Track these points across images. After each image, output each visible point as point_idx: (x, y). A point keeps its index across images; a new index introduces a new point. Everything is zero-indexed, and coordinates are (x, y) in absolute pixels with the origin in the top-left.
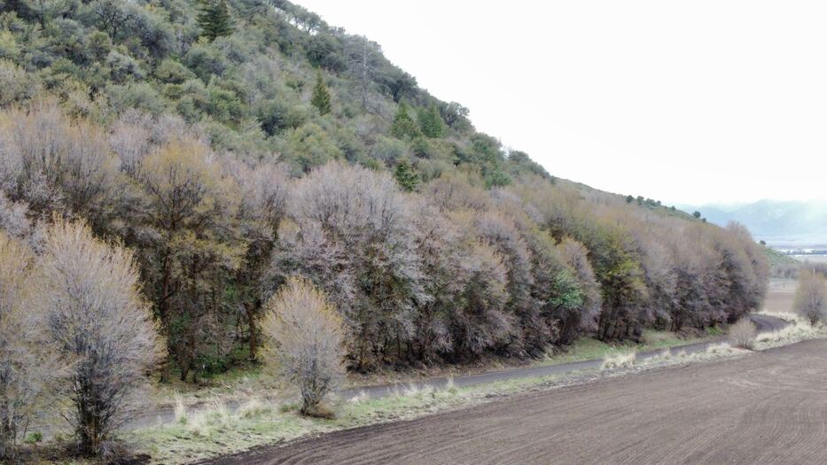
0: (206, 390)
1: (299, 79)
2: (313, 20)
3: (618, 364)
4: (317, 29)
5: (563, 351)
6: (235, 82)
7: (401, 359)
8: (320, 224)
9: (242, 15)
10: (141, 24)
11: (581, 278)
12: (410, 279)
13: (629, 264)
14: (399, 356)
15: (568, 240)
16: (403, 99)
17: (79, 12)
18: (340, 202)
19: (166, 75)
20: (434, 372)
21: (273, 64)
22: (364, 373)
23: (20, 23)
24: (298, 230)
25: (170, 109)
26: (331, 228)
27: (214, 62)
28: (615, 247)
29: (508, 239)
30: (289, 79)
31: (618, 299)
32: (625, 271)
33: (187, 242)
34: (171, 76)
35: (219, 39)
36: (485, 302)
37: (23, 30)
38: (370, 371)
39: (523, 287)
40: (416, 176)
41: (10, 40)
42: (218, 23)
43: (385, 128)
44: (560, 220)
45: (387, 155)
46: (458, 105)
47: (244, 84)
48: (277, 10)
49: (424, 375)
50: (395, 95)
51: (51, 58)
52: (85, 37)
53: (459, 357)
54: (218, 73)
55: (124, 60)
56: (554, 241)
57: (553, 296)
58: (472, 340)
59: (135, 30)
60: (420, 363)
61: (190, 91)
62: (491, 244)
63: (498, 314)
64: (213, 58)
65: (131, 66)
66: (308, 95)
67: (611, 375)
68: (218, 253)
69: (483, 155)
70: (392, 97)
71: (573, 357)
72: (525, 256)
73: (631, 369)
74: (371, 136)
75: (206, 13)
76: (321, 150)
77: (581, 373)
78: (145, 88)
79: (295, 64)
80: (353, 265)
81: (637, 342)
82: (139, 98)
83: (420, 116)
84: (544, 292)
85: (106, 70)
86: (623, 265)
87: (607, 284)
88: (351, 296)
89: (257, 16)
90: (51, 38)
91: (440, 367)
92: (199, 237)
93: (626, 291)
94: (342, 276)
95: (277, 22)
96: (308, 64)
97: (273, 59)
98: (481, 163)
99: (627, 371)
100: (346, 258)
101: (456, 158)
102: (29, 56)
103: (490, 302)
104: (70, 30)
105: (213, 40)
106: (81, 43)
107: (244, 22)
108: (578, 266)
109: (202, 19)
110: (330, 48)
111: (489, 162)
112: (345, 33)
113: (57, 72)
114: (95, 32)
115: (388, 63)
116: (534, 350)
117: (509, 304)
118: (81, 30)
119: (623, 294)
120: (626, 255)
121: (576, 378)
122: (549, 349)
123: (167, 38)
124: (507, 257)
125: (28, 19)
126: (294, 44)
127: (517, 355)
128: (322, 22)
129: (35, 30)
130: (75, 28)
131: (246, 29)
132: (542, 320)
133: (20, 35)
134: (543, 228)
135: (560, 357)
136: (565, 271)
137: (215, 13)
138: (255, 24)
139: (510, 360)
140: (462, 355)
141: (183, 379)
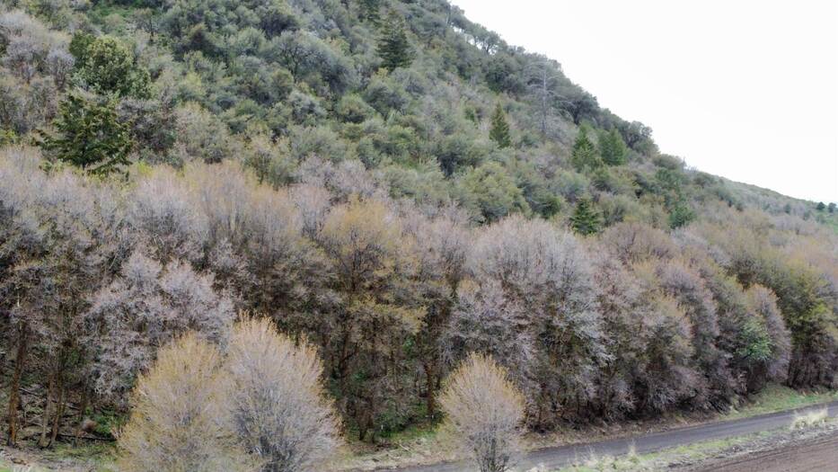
0: (384, 452)
1: (478, 106)
2: (492, 39)
3: (809, 423)
4: (496, 49)
5: (750, 401)
6: (413, 117)
7: (581, 416)
8: (499, 283)
9: (421, 38)
10: (322, 59)
11: (769, 326)
12: (591, 338)
13: (822, 308)
14: (578, 413)
15: (757, 286)
16: (584, 123)
17: (262, 49)
18: (520, 259)
19: (346, 112)
20: (615, 430)
21: (452, 91)
22: (543, 432)
23: (206, 63)
24: (477, 289)
25: (349, 153)
26: (511, 285)
27: (393, 95)
28: (806, 291)
29: (692, 289)
30: (467, 106)
31: (808, 345)
32: (817, 316)
33: (368, 307)
34: (351, 112)
35: (398, 70)
36: (669, 358)
37: (208, 69)
38: (548, 428)
39: (709, 340)
40: (597, 215)
41: (197, 80)
42: (397, 53)
43: (564, 159)
44: (748, 263)
45: (567, 190)
46: (640, 124)
47: (422, 119)
48: (456, 30)
49: (604, 433)
50: (575, 117)
51: (235, 98)
52: (269, 74)
53: (641, 412)
54: (397, 106)
55: (305, 99)
56: (741, 286)
57: (739, 346)
58: (654, 397)
59: (316, 66)
60: (600, 420)
61: (370, 131)
62: (676, 295)
63: (681, 369)
64: (392, 91)
65: (312, 105)
66: (486, 125)
67: (802, 437)
68: (397, 317)
69: (667, 183)
70: (572, 119)
71: (760, 408)
72: (711, 307)
73: (822, 429)
74: (551, 169)
75: (386, 43)
76: (500, 191)
77: (770, 434)
78: (325, 131)
79: (474, 89)
80: (533, 324)
81: (829, 388)
82: (321, 142)
83: (602, 139)
84: (730, 342)
85: (288, 111)
86: (816, 310)
87: (796, 330)
88: (530, 357)
89: (436, 39)
90: (235, 77)
91: (621, 424)
92: (379, 301)
93: (817, 338)
94: (521, 337)
95: (456, 44)
96: (487, 88)
97: (452, 86)
98: (665, 193)
99: (819, 431)
100: (526, 317)
101: (638, 187)
102: (214, 97)
103: (673, 358)
104: (254, 69)
105: (392, 70)
106: (264, 81)
107: (423, 46)
108: (766, 314)
109: (382, 50)
110: (509, 70)
111: (673, 191)
112: (525, 52)
113: (240, 113)
114: (278, 70)
115: (568, 83)
116: (719, 402)
117: (694, 357)
118: (263, 69)
119: (816, 341)
120: (819, 299)
121: (763, 441)
122: (735, 400)
123: (347, 73)
124: (692, 309)
125: (213, 56)
126: (472, 67)
127: (701, 409)
128: (501, 41)
129: (220, 69)
130: (258, 65)
131: (425, 53)
132: (728, 372)
133: (205, 74)
134: (730, 274)
135: (746, 409)
136: (753, 320)
137: (395, 43)
138: (434, 47)
139: (695, 414)
140: (644, 411)
141: (361, 438)
